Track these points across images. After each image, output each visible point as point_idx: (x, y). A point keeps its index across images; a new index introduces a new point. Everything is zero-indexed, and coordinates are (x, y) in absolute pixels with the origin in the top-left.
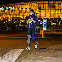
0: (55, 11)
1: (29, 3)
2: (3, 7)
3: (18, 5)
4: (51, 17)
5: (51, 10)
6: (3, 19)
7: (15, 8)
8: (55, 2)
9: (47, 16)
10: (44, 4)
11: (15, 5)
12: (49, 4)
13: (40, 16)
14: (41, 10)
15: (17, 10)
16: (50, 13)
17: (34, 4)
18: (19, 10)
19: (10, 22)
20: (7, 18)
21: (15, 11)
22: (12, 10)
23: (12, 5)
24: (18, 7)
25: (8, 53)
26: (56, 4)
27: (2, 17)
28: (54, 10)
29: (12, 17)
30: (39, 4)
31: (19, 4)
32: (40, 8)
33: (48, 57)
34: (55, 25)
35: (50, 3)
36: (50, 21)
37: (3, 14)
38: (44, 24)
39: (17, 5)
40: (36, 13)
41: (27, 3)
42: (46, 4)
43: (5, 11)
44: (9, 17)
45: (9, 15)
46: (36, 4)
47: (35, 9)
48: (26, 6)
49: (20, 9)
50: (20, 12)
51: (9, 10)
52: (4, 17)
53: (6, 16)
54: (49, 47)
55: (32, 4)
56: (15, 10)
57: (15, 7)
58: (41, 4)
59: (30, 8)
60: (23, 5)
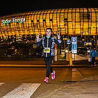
0: (90, 24)
1: (49, 12)
2: (8, 18)
3: (31, 15)
4: (84, 34)
5: (83, 22)
6: (9, 38)
7: (27, 21)
8: (89, 10)
9: (78, 32)
10: (72, 12)
11: (27, 15)
12: (80, 12)
13: (67, 32)
14: (68, 22)
15: (30, 22)
16: (82, 27)
17: (57, 13)
19: (20, 41)
20: (15, 36)
21: (27, 25)
22: (23, 23)
23: (22, 16)
26: (91, 12)
28: (88, 22)
29: (22, 34)
30: (64, 13)
32: (66, 20)
34: (90, 46)
35: (82, 11)
36: (83, 40)
37: (9, 30)
40: (61, 27)
41: (45, 12)
42: (76, 12)
43: (11, 24)
44: (18, 34)
45: (17, 32)
47: (58, 21)
48: (44, 17)
49: (35, 22)
50: (34, 26)
51: (17, 23)
52: (10, 34)
53: (13, 33)
55: (53, 13)
56: (27, 23)
57: (27, 19)
58: (68, 13)
59: (50, 20)
60: (40, 14)
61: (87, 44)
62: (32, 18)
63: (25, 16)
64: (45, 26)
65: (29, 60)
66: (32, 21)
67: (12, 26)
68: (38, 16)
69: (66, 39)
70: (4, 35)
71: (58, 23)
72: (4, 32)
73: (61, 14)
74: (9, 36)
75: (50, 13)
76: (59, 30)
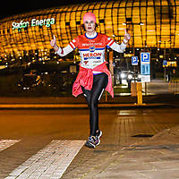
0: (173, 27)
1: (98, 6)
2: (24, 19)
3: (66, 12)
4: (162, 46)
5: (161, 23)
6: (25, 55)
7: (58, 23)
9: (152, 42)
10: (140, 7)
11: (57, 13)
12: (154, 6)
13: (131, 43)
14: (133, 24)
16: (158, 34)
17: (112, 8)
18: (70, 28)
20: (37, 51)
21: (59, 31)
22: (51, 28)
23: (49, 14)
24: (68, 18)
25: (42, 153)
26: (176, 6)
27: (21, 48)
28: (170, 23)
29: (49, 47)
30: (126, 8)
31: (69, 10)
32: (129, 20)
33: (156, 160)
34: (174, 68)
35: (158, 4)
36: (161, 57)
37: (25, 40)
38: (144, 67)
39: (62, 12)
40: (120, 33)
41: (92, 7)
42: (147, 7)
43: (30, 30)
44: (42, 48)
45: (40, 43)
46: (119, 8)
47: (115, 22)
49: (73, 24)
50: (71, 32)
51: (40, 27)
52: (27, 49)
53: (34, 46)
54: (159, 131)
55: (106, 9)
56: (58, 27)
57: (58, 19)
58: (132, 7)
59: (101, 21)
60: (81, 11)
61: (169, 63)
63: (54, 15)
65: (62, 96)
66: (67, 24)
67: (30, 34)
68: (79, 13)
69: (129, 55)
70: (15, 50)
71: (115, 26)
72: (16, 44)
73: (120, 10)
74: (25, 52)
75: (100, 8)
76: (117, 38)
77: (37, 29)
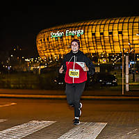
1: (117, 21)
2: (60, 30)
3: (93, 25)
7: (86, 34)
11: (86, 26)
15: (90, 36)
17: (128, 23)
18: (95, 38)
21: (87, 39)
22: (80, 37)
23: (79, 26)
27: (57, 53)
31: (95, 24)
37: (60, 46)
39: (90, 25)
40: (134, 42)
41: (112, 21)
43: (64, 39)
47: (130, 34)
48: (111, 28)
49: (98, 35)
50: (96, 41)
52: (62, 53)
53: (67, 51)
55: (123, 23)
56: (86, 37)
57: (86, 31)
59: (119, 33)
60: (104, 25)
62: (94, 30)
63: (83, 27)
64: (111, 42)
66: (93, 34)
67: (65, 41)
68: (102, 26)
70: (53, 54)
71: (131, 37)
72: (54, 49)
73: (135, 24)
74: (60, 55)
75: (119, 23)
76: (132, 46)
77: (70, 38)
